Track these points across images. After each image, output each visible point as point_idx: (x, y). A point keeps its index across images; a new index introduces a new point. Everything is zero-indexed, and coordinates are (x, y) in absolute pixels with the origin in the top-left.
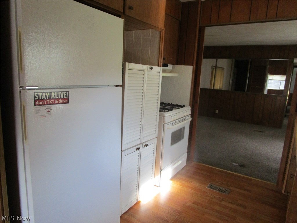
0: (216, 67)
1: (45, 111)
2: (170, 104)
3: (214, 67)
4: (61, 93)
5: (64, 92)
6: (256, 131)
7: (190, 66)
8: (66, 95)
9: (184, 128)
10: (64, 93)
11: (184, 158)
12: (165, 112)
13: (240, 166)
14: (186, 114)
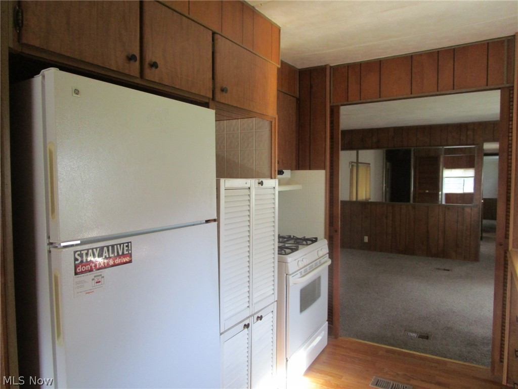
0: (357, 162)
1: (93, 281)
2: (292, 237)
3: (353, 164)
4: (119, 246)
5: (123, 244)
6: (437, 269)
7: (320, 171)
8: (127, 248)
9: (319, 278)
10: (123, 246)
11: (323, 332)
12: (286, 254)
13: (422, 338)
14: (321, 254)
